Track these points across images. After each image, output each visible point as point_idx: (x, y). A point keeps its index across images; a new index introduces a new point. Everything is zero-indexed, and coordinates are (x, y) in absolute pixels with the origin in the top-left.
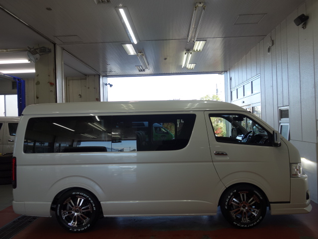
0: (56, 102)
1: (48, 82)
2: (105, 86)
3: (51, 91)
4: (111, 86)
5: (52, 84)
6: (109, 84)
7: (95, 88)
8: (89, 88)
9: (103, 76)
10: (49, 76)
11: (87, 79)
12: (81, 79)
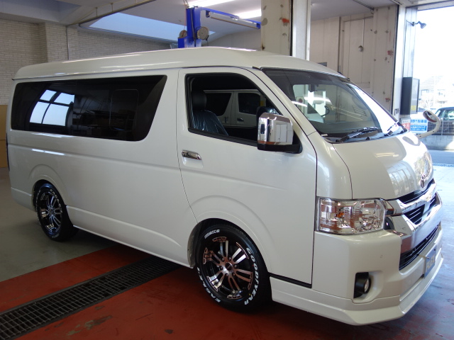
0: (291, 55)
1: (280, 19)
2: (409, 28)
3: (284, 34)
4: (423, 25)
5: (285, 21)
6: (419, 22)
7: (387, 32)
8: (376, 32)
9: (407, 8)
10: (282, 6)
11: (375, 15)
12: (365, 18)
